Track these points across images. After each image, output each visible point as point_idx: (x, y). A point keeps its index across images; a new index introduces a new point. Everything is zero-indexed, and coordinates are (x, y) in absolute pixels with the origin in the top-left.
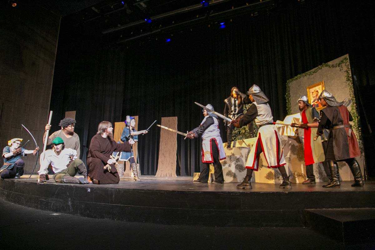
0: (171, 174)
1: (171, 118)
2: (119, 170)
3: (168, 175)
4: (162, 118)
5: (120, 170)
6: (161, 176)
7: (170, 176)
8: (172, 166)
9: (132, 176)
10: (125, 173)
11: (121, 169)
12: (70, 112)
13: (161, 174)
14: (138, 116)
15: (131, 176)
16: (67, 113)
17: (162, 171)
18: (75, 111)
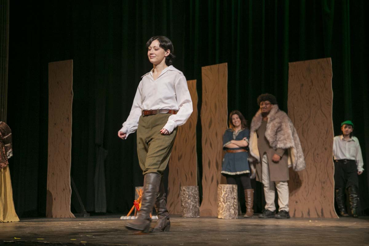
0: (322, 210)
1: (313, 63)
2: (186, 202)
3: (313, 215)
4: (289, 63)
5: (189, 201)
6: (294, 214)
7: (318, 215)
8: (323, 188)
9: (219, 217)
10: (201, 209)
11: (192, 198)
12: (61, 62)
13: (295, 210)
14: (227, 64)
15: (217, 218)
16: (52, 66)
17: (297, 202)
18: (72, 60)
